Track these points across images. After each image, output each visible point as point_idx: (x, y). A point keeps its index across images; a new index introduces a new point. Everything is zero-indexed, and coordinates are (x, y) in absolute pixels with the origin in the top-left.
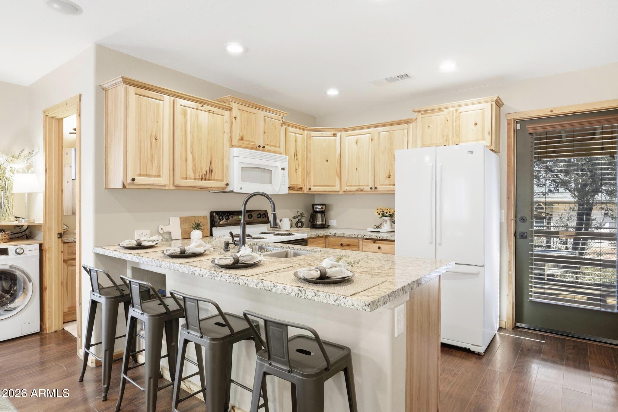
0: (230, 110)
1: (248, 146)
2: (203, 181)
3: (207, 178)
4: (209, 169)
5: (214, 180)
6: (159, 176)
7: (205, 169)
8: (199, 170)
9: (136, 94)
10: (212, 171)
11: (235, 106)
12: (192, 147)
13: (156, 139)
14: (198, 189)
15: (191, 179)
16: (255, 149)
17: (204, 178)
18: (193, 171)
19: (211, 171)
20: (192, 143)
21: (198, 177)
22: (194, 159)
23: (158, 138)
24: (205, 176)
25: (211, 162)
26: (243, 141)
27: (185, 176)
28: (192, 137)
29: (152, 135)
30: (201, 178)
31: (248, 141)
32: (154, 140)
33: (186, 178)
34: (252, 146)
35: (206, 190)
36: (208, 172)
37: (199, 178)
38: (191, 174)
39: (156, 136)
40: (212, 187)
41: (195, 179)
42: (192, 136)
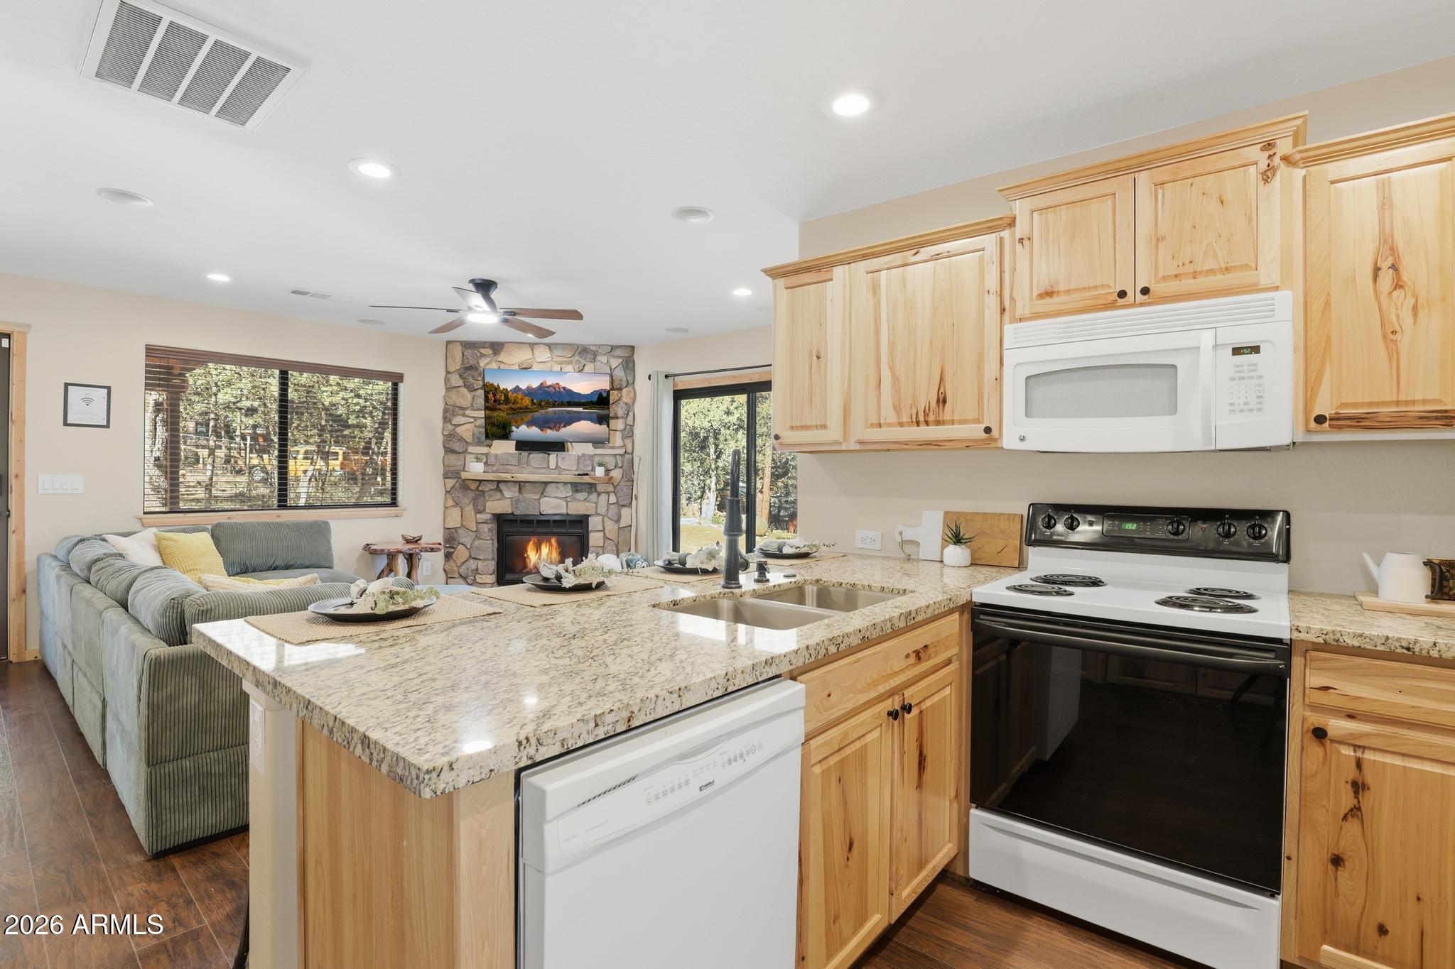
0: (1010, 225)
1: (1077, 305)
2: (923, 428)
3: (931, 418)
4: (936, 398)
5: (953, 422)
6: (824, 427)
7: (927, 396)
8: (910, 402)
9: (786, 288)
10: (944, 401)
11: (1021, 208)
12: (891, 355)
13: (818, 358)
14: (916, 447)
15: (890, 425)
16: (1111, 306)
17: (921, 418)
18: (895, 408)
19: (942, 401)
20: (892, 344)
21: (905, 419)
22: (896, 380)
23: (822, 355)
24: (926, 414)
25: (941, 379)
26: (1055, 295)
27: (875, 421)
28: (891, 332)
29: (811, 352)
30: (914, 420)
31: (1077, 290)
32: (815, 358)
33: (880, 425)
34: (1092, 302)
35: (936, 447)
36: (934, 404)
37: (909, 420)
38: (889, 415)
39: (818, 352)
40: (950, 441)
41: (901, 425)
42: (892, 329)
